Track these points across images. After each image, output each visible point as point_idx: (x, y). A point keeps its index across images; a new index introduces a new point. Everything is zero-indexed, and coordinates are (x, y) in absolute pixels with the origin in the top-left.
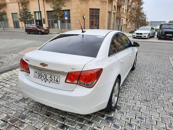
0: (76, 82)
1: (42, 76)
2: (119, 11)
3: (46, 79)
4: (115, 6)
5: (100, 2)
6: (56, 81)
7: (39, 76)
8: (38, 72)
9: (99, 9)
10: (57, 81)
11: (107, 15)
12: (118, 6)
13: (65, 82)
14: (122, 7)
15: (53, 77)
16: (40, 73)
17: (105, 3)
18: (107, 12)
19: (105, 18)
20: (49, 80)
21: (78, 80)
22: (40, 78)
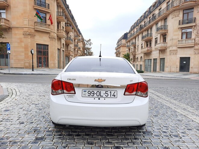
0: (134, 93)
1: (94, 94)
2: (68, 49)
3: (100, 96)
4: (63, 44)
5: (49, 39)
6: (113, 96)
7: (89, 95)
8: (87, 91)
9: (48, 45)
10: (115, 96)
11: (57, 51)
12: (66, 44)
13: (124, 95)
14: (70, 46)
15: (109, 93)
16: (91, 91)
17: (54, 40)
18: (56, 49)
19: (55, 55)
20: (104, 96)
21: (136, 91)
22: (91, 96)
